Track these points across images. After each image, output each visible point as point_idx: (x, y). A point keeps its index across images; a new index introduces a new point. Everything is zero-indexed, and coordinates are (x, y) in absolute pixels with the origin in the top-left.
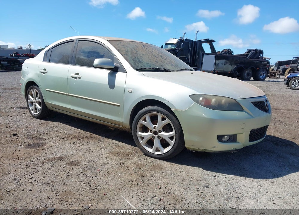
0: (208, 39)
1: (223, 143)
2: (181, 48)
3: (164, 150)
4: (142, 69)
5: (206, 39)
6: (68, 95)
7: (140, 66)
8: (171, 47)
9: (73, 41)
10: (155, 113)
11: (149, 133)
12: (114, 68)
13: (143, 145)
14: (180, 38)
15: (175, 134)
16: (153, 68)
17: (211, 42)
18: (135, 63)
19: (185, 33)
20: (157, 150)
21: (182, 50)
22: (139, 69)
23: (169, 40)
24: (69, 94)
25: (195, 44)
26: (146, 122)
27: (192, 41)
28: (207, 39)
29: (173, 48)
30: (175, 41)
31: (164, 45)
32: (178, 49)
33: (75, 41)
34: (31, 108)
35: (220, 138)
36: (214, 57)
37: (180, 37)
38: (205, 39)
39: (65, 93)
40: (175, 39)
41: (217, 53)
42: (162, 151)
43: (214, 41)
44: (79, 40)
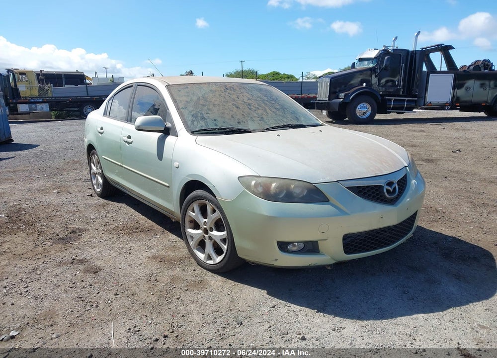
0: (441, 45)
1: (288, 254)
2: (384, 65)
3: (217, 258)
4: (199, 131)
5: (436, 44)
6: (123, 167)
7: (199, 125)
8: (368, 64)
9: (132, 86)
10: (202, 201)
11: (200, 231)
12: (163, 129)
13: (194, 248)
14: (384, 48)
15: (226, 235)
16: (219, 129)
17: (445, 50)
18: (194, 121)
19: (396, 38)
20: (210, 258)
21: (385, 69)
22: (195, 131)
23: (364, 52)
24: (123, 165)
25: (412, 57)
26: (194, 214)
27: (407, 51)
28: (438, 45)
29: (371, 66)
30: (373, 54)
31: (356, 62)
32: (380, 68)
33: (134, 85)
34: (94, 182)
35: (283, 246)
36: (450, 77)
37: (384, 46)
38: (434, 45)
39: (120, 164)
40: (375, 49)
41: (458, 70)
42: (214, 261)
43: (451, 47)
44: (138, 85)
